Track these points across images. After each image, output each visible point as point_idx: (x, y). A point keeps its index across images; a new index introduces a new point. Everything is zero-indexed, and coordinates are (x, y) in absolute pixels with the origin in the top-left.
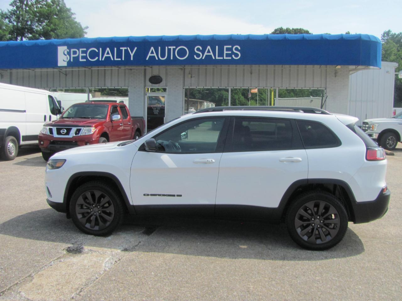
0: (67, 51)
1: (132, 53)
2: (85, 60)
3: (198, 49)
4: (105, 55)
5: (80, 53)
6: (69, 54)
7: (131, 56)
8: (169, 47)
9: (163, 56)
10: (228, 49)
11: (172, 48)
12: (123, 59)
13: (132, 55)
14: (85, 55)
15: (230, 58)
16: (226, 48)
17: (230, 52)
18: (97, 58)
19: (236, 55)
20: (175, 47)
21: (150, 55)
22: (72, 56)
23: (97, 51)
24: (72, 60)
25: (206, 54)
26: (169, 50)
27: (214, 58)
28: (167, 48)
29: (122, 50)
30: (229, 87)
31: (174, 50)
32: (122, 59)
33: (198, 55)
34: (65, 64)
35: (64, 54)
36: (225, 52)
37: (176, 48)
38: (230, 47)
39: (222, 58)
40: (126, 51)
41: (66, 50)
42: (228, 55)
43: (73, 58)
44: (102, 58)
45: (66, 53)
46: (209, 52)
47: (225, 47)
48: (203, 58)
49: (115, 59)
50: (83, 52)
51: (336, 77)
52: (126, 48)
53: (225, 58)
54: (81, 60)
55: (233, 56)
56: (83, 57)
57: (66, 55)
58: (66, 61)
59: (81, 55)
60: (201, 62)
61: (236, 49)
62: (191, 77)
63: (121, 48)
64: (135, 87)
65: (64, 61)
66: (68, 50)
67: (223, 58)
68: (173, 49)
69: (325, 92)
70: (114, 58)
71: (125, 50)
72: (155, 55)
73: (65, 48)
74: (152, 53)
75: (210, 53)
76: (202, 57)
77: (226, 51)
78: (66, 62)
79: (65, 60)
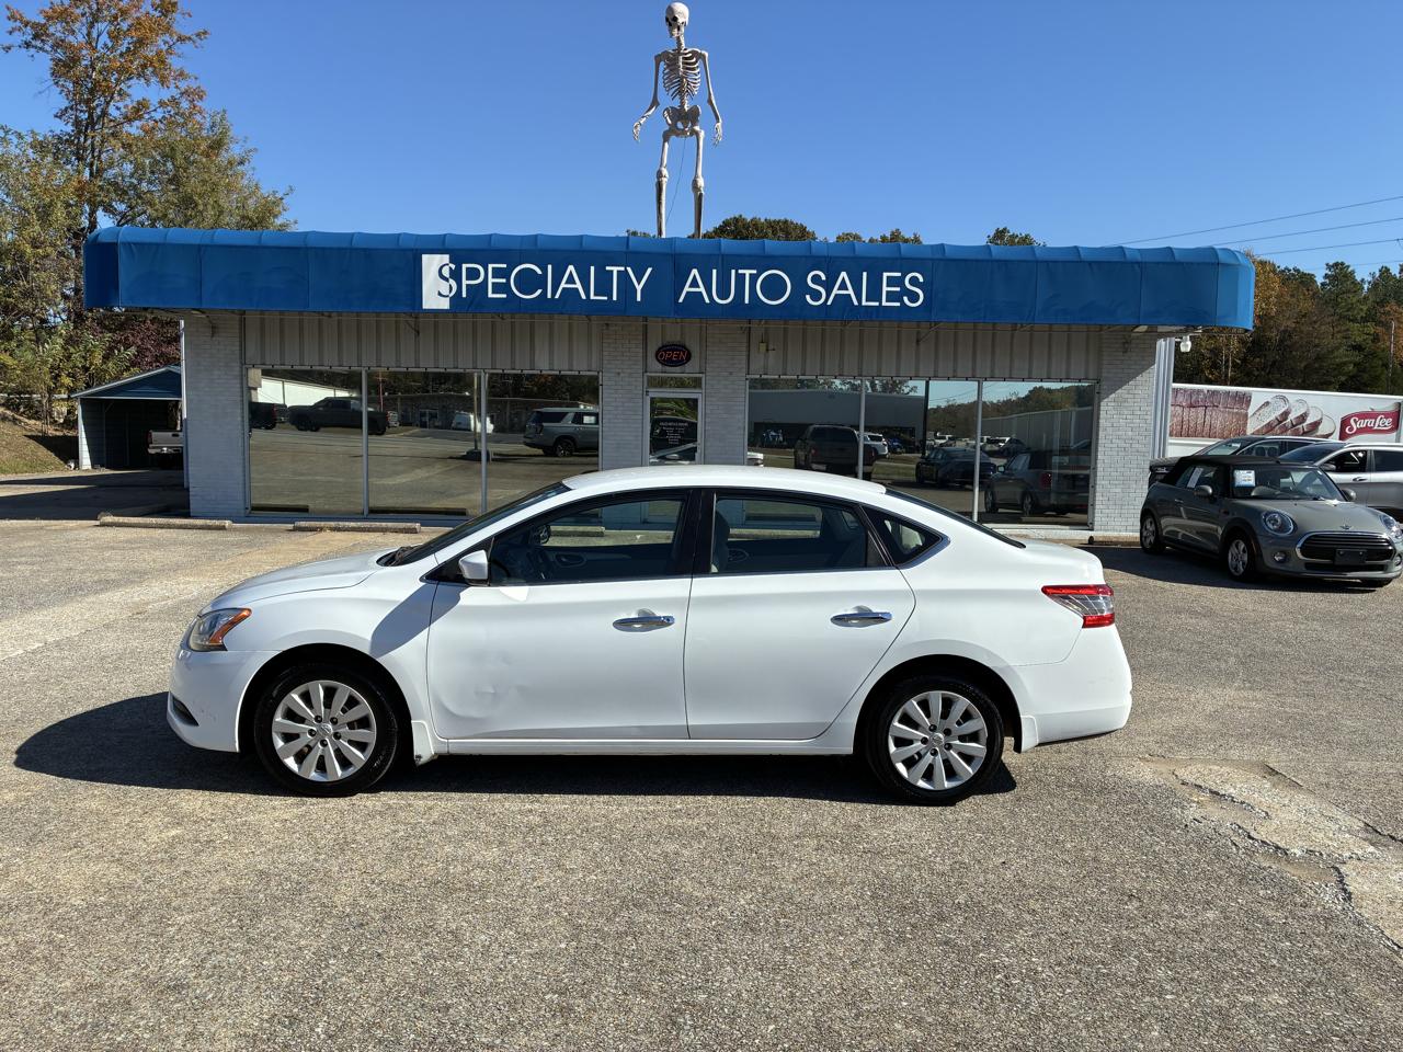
0: (451, 269)
1: (639, 283)
2: (504, 296)
3: (816, 279)
4: (563, 285)
5: (488, 275)
7: (636, 291)
8: (740, 271)
9: (723, 294)
10: (891, 281)
11: (747, 272)
12: (615, 298)
13: (639, 288)
14: (504, 281)
15: (898, 304)
16: (888, 278)
17: (898, 289)
18: (539, 291)
19: (914, 297)
20: (755, 272)
21: (687, 289)
22: (465, 282)
23: (539, 272)
24: (464, 295)
25: (835, 291)
26: (740, 278)
27: (856, 303)
28: (733, 272)
29: (612, 271)
31: (754, 278)
32: (611, 296)
33: (816, 296)
34: (445, 304)
35: (442, 276)
36: (885, 289)
37: (760, 274)
38: (899, 274)
39: (877, 304)
40: (623, 276)
41: (447, 265)
42: (891, 297)
43: (468, 287)
44: (554, 292)
45: (446, 272)
46: (843, 286)
47: (885, 275)
48: (829, 303)
49: (593, 297)
50: (497, 272)
51: (1125, 352)
52: (622, 269)
53: (884, 303)
54: (490, 295)
55: (905, 299)
56: (497, 288)
57: (447, 280)
58: (448, 296)
59: (491, 280)
60: (823, 313)
61: (914, 281)
62: (767, 350)
63: (608, 268)
64: (619, 374)
65: (440, 294)
66: (453, 266)
67: (881, 303)
68: (751, 275)
69: (1097, 393)
70: (587, 293)
71: (619, 272)
72: (702, 289)
73: (446, 258)
74: (694, 284)
75: (846, 289)
76: (826, 298)
77: (888, 286)
78: (448, 300)
79: (445, 291)
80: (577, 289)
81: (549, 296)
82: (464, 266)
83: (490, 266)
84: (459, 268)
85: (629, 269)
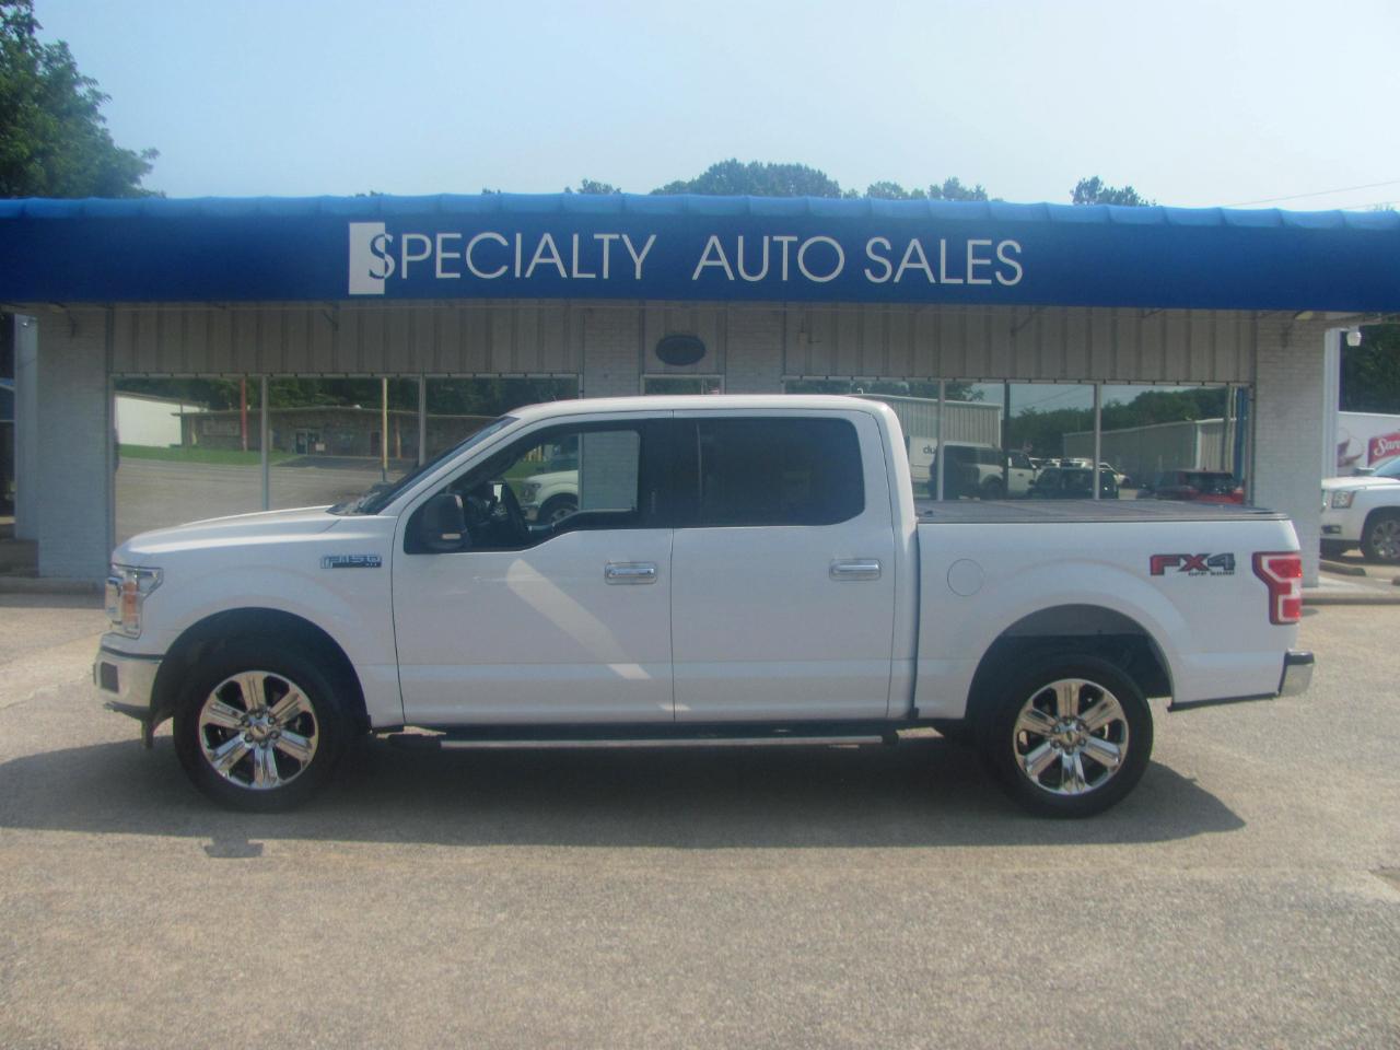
0: (387, 241)
1: (638, 255)
2: (457, 275)
3: (878, 249)
4: (537, 259)
5: (436, 249)
6: (394, 249)
7: (634, 265)
8: (776, 238)
9: (753, 268)
10: (979, 252)
11: (785, 240)
12: (606, 275)
13: (638, 262)
14: (457, 255)
15: (989, 282)
16: (974, 247)
17: (988, 262)
18: (504, 269)
19: (1009, 273)
20: (795, 239)
21: (703, 262)
22: (406, 258)
23: (504, 242)
24: (404, 275)
25: (904, 264)
26: (776, 249)
27: (932, 280)
28: (766, 239)
29: (602, 241)
30: (938, 376)
31: (794, 248)
32: (599, 272)
33: (879, 270)
34: (378, 288)
35: (375, 251)
36: (971, 261)
37: (801, 241)
38: (989, 243)
39: (960, 281)
40: (617, 246)
41: (382, 236)
42: (979, 272)
43: (410, 264)
44: (524, 268)
45: (381, 246)
46: (915, 258)
47: (971, 243)
48: (897, 280)
49: (576, 275)
50: (448, 245)
51: (1284, 346)
52: (616, 237)
53: (971, 281)
54: (439, 275)
55: (998, 274)
56: (448, 265)
57: (381, 255)
58: (382, 277)
59: (440, 255)
60: (889, 293)
61: (1009, 252)
62: (810, 342)
63: (597, 236)
64: (606, 376)
65: (372, 275)
66: (390, 238)
67: (966, 281)
68: (790, 243)
69: (1251, 397)
70: (569, 269)
71: (611, 241)
72: (724, 262)
73: (379, 227)
74: (714, 255)
75: (919, 261)
76: (892, 274)
77: (975, 256)
78: (382, 282)
79: (379, 271)
80: (554, 265)
81: (518, 274)
82: (405, 238)
83: (440, 237)
84: (398, 241)
85: (625, 237)
